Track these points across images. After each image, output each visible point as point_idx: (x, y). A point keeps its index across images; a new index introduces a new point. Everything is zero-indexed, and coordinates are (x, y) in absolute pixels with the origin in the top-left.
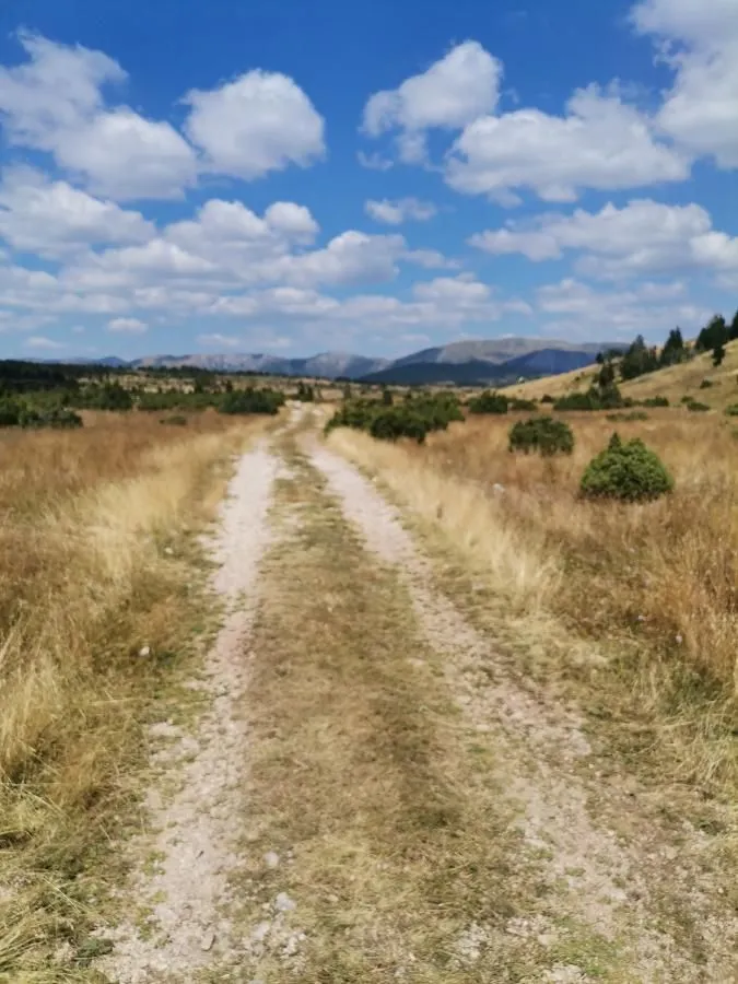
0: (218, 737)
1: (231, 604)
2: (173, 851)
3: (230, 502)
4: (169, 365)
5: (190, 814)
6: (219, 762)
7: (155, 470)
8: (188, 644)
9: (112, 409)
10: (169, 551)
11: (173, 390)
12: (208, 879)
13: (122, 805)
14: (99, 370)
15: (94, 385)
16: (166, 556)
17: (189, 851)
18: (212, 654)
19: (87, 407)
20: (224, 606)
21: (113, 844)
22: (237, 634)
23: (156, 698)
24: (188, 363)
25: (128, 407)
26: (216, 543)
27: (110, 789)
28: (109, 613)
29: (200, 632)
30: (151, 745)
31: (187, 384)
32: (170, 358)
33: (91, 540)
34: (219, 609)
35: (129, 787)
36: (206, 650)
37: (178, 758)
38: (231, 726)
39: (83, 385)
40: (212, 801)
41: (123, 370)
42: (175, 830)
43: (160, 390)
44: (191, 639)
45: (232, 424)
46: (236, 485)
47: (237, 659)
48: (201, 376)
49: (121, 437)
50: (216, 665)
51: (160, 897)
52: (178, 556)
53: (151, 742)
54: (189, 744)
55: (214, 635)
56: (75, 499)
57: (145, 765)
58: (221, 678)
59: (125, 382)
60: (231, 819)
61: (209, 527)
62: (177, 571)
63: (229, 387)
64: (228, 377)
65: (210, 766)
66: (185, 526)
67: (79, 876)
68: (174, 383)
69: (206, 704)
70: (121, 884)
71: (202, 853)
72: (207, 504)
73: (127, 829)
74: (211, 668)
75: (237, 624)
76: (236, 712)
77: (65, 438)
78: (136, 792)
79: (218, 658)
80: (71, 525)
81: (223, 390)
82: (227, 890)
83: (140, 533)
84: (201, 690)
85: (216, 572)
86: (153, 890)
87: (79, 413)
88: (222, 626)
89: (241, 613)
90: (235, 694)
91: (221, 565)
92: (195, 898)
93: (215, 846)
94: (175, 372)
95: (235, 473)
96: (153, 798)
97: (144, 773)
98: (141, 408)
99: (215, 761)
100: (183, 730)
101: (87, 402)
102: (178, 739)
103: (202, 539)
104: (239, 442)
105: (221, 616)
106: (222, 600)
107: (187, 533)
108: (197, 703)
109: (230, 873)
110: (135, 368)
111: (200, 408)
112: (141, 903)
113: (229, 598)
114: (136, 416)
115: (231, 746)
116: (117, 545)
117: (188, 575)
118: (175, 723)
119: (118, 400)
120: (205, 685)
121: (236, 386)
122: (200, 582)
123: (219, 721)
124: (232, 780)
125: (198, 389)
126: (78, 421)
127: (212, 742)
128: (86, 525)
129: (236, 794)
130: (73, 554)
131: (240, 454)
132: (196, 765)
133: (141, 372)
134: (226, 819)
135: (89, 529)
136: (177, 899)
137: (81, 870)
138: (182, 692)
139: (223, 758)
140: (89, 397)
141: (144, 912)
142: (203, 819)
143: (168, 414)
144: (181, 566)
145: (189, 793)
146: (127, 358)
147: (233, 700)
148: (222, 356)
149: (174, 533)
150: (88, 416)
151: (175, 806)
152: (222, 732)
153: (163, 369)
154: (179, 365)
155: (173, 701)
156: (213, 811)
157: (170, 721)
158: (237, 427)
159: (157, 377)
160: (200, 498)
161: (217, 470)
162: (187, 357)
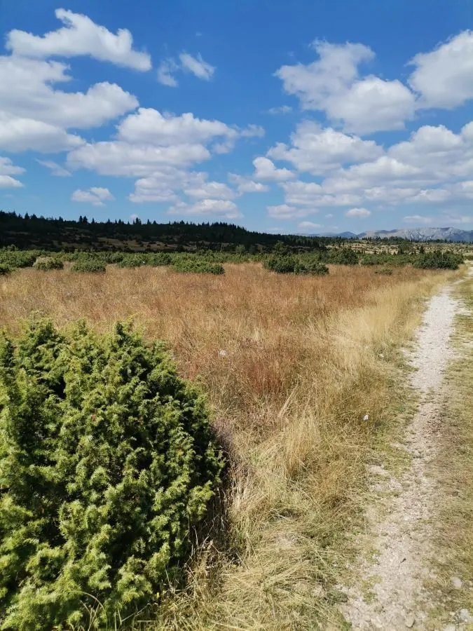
0: (415, 485)
1: (424, 396)
2: (386, 552)
3: (423, 328)
4: (382, 236)
5: (395, 530)
6: (416, 502)
7: (374, 303)
8: (394, 419)
9: (346, 264)
10: (382, 355)
11: (384, 253)
12: (409, 579)
13: (353, 512)
14: (339, 240)
15: (336, 250)
16: (380, 358)
17: (396, 554)
18: (410, 428)
19: (331, 263)
20: (418, 397)
21: (347, 535)
22: (428, 418)
23: (373, 449)
24: (394, 235)
25: (356, 263)
26: (413, 354)
27: (346, 500)
28: (345, 390)
29: (401, 412)
30: (371, 479)
31: (393, 248)
32: (384, 232)
33: (335, 343)
34: (415, 399)
35: (357, 501)
36: (406, 425)
37: (388, 491)
38: (424, 479)
39: (329, 249)
40: (411, 526)
41: (353, 240)
42: (387, 538)
43: (375, 252)
44: (396, 415)
45: (424, 275)
46: (428, 317)
47: (427, 435)
48: (403, 244)
49: (351, 281)
50: (413, 436)
51: (376, 579)
52: (388, 360)
53: (370, 476)
54: (395, 484)
55: (412, 416)
56: (327, 318)
57: (367, 490)
58: (417, 445)
59: (354, 247)
60: (426, 543)
61: (409, 343)
62: (386, 369)
63: (422, 251)
64: (421, 244)
65: (410, 504)
66: (392, 341)
67: (328, 547)
68: (384, 248)
69: (406, 460)
70: (352, 561)
71: (405, 559)
72: (407, 327)
73: (356, 528)
74: (409, 438)
75: (428, 411)
76: (427, 471)
77: (319, 281)
78: (362, 506)
79: (415, 432)
80: (323, 333)
81: (418, 252)
82: (423, 591)
83: (364, 342)
84: (403, 450)
85: (412, 374)
86: (372, 574)
87: (327, 266)
88: (417, 411)
89: (431, 404)
90: (427, 459)
91: (417, 370)
92: (400, 589)
93: (414, 558)
94: (385, 241)
95: (427, 309)
96: (371, 513)
97: (367, 495)
98: (364, 264)
99: (413, 500)
100: (391, 474)
101: (332, 260)
102: (387, 479)
103: (403, 350)
104: (429, 288)
105: (416, 404)
106: (418, 393)
107: (394, 345)
108: (400, 459)
109: (424, 580)
110: (361, 239)
111: (402, 264)
112: (364, 578)
113: (422, 393)
114: (360, 268)
115: (424, 493)
116: (350, 348)
117: (394, 373)
118: (386, 468)
119: (350, 258)
120: (405, 448)
121: (427, 250)
122: (403, 379)
123: (416, 474)
124: (426, 517)
125: (401, 252)
126: (327, 270)
127: (411, 487)
128: (332, 333)
129: (429, 527)
130: (324, 350)
131: (430, 296)
132: (400, 500)
133: (364, 241)
134: (422, 542)
135: (333, 336)
136: (389, 585)
137: (329, 544)
138: (390, 449)
139: (419, 500)
140: (333, 257)
141: (367, 586)
142: (405, 537)
143: (381, 268)
144: (390, 366)
145: (394, 516)
146: (356, 233)
147: (425, 462)
148: (419, 230)
149: (384, 344)
150: (332, 268)
151: (386, 523)
152: (419, 483)
153: (378, 239)
154: (388, 236)
155: (383, 453)
156: (412, 534)
157: (383, 466)
158: (428, 278)
159: (374, 244)
160: (403, 324)
161: (414, 306)
162: (394, 231)
